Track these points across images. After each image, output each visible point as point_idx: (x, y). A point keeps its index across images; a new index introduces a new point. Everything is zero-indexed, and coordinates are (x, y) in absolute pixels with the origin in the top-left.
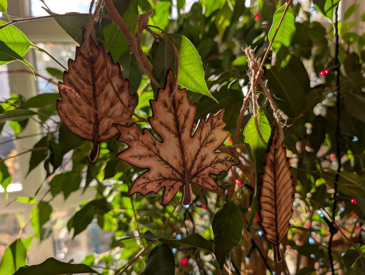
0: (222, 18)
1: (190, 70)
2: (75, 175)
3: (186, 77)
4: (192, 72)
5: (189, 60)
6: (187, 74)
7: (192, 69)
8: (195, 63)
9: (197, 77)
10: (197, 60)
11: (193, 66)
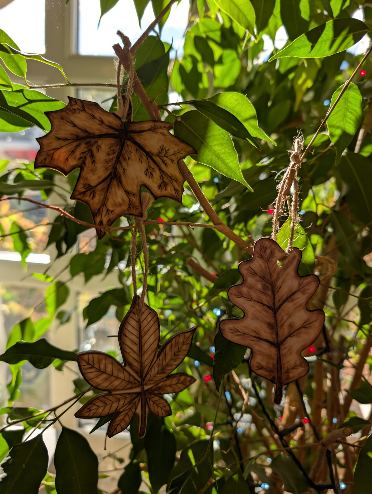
0: (304, 76)
1: (220, 152)
2: (98, 257)
3: (216, 159)
4: (222, 153)
5: (218, 140)
6: (216, 156)
7: (222, 150)
8: (225, 144)
9: (229, 159)
10: (228, 141)
11: (224, 147)
